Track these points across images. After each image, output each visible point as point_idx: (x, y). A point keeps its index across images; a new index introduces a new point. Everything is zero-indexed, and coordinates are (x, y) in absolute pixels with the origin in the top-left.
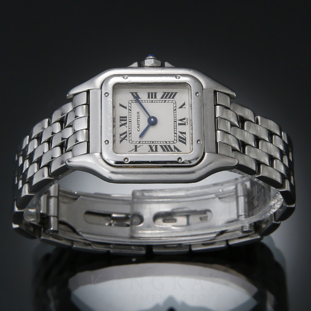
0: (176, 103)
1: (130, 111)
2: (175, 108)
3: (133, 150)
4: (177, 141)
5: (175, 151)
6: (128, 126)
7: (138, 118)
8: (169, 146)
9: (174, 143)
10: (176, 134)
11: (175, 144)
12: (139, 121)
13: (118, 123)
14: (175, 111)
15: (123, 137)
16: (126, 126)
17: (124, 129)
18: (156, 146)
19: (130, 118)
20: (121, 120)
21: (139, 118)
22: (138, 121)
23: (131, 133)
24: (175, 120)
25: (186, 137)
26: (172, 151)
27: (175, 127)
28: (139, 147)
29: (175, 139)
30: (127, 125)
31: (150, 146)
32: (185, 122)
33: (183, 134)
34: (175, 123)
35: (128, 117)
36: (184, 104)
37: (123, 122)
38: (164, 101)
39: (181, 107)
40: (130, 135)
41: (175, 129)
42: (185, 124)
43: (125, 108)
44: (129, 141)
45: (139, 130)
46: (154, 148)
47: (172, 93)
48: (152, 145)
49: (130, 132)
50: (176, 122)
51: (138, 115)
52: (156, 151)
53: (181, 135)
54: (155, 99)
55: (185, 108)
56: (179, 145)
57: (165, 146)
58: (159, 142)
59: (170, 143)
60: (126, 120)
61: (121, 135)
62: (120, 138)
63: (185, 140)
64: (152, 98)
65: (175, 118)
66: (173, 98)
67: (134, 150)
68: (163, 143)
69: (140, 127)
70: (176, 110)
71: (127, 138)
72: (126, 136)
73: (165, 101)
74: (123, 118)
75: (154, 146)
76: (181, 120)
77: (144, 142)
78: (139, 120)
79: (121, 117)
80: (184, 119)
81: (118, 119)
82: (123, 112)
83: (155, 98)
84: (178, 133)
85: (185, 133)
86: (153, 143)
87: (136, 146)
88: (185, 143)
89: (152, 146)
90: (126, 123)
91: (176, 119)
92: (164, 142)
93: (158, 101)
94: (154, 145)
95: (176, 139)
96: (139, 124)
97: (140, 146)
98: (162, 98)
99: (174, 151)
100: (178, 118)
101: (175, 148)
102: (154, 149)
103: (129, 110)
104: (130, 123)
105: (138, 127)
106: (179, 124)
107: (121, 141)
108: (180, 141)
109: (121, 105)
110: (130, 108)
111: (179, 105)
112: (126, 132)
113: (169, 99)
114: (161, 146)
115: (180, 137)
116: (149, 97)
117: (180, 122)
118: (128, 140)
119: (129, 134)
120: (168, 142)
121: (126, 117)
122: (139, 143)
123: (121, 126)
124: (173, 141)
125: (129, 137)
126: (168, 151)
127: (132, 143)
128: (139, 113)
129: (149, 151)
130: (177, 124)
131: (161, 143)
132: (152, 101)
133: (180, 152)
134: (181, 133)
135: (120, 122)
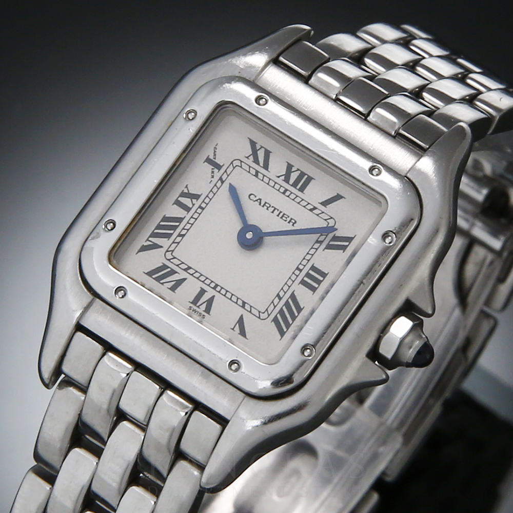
0: (259, 318)
1: (310, 207)
2: (247, 307)
3: (215, 155)
4: (169, 260)
5: (148, 240)
6: (277, 180)
7: (281, 214)
8: (168, 236)
9: (167, 251)
10: (185, 270)
11: (163, 250)
12: (273, 212)
13: (300, 164)
14: (240, 302)
15: (261, 155)
16: (279, 177)
17: (277, 167)
18: (188, 209)
19: (293, 196)
20: (302, 174)
21: (280, 216)
22: (275, 209)
23: (256, 175)
24: (218, 289)
25: (162, 284)
26: (154, 235)
27: (202, 278)
28: (213, 172)
29: (175, 258)
30: (280, 181)
31: (197, 197)
32: (198, 307)
33: (173, 283)
34: (213, 285)
35: (299, 194)
36: (243, 333)
37: (294, 177)
38: (281, 294)
39: (241, 321)
40: (253, 172)
41: (197, 275)
42: (195, 302)
43: (325, 203)
44: (241, 162)
45: (252, 197)
46: (186, 201)
47: (288, 325)
48: (197, 203)
49: (260, 176)
50: (214, 288)
51: (288, 219)
52: (178, 203)
53: (175, 277)
54: (300, 279)
55: (233, 329)
56: (155, 259)
57: (174, 228)
58: (192, 221)
59: (173, 242)
60: (295, 185)
61: (267, 154)
62: (262, 147)
63: (158, 279)
64: (308, 275)
65: (223, 292)
66: (275, 320)
67: (211, 157)
68: (183, 229)
69: (257, 203)
70: (243, 306)
71: (250, 161)
72: (256, 161)
73: (280, 299)
74: (303, 182)
75: (190, 206)
76: (210, 301)
77: (215, 190)
78: (276, 212)
79: (310, 179)
80: (208, 310)
81: (309, 170)
82: (316, 192)
83: (303, 282)
84: (183, 275)
85: (173, 289)
86: (200, 207)
87: (219, 167)
88: (150, 274)
89: (194, 201)
90: (287, 180)
91: (219, 292)
92: (184, 232)
93: (290, 283)
94: (193, 205)
95: (174, 261)
96: (265, 207)
97: (213, 177)
98: (293, 296)
99: (150, 239)
100: (219, 299)
101: (156, 246)
102: (182, 200)
103: (315, 208)
104: (282, 190)
105: (260, 199)
106: (202, 292)
107: (253, 144)
108: (164, 267)
109: (338, 197)
110: (316, 211)
111: (249, 320)
112: (266, 167)
113: (278, 309)
114: (180, 220)
115: (173, 272)
116: (313, 268)
117: (206, 297)
118: (245, 160)
119: (257, 172)
120: (179, 239)
121: (302, 190)
122: (221, 179)
123: (290, 167)
124: (173, 251)
125: (250, 167)
126: (159, 227)
127: (232, 163)
128: (291, 224)
129: (186, 187)
130: (206, 288)
131: (188, 223)
132: (301, 271)
133: (137, 251)
134: (180, 282)
135: (298, 170)
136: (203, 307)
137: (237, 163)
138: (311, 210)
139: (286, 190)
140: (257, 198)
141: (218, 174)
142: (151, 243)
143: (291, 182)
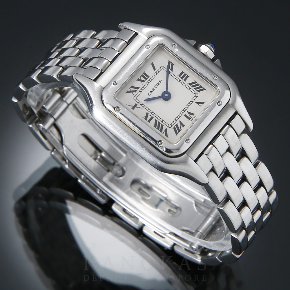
0: (197, 97)
2: (193, 100)
3: (131, 106)
4: (172, 126)
7: (157, 85)
8: (162, 126)
9: (168, 127)
10: (176, 121)
11: (168, 128)
12: (156, 88)
13: (138, 76)
14: (191, 103)
15: (133, 89)
16: (142, 84)
17: (138, 84)
18: (152, 118)
19: (151, 80)
20: (142, 76)
21: (158, 85)
22: (155, 87)
23: (141, 92)
24: (185, 110)
25: (181, 130)
26: (161, 131)
27: (180, 115)
28: (138, 107)
29: (171, 124)
30: (144, 84)
31: (147, 114)
32: (191, 118)
33: (181, 126)
35: (150, 78)
36: (203, 103)
37: (143, 79)
39: (198, 103)
40: (140, 93)
41: (179, 117)
42: (189, 119)
43: (154, 69)
44: (135, 97)
46: (149, 118)
47: (201, 87)
48: (150, 114)
49: (141, 91)
50: (184, 111)
51: (160, 82)
52: (149, 121)
53: (179, 125)
54: (183, 81)
55: (201, 106)
56: (171, 131)
57: (159, 123)
58: (157, 117)
59: (165, 124)
61: (132, 87)
62: (130, 89)
63: (179, 131)
64: (182, 78)
65: (186, 108)
66: (199, 91)
67: (132, 107)
68: (160, 120)
69: (152, 93)
70: (192, 102)
71: (135, 93)
72: (135, 91)
73: (190, 89)
74: (145, 76)
75: (151, 117)
76: (189, 113)
77: (145, 107)
78: (156, 86)
79: (144, 73)
80: (193, 114)
81: (141, 73)
82: (149, 71)
83: (185, 80)
84: (178, 122)
85: (183, 126)
86: (152, 113)
87: (136, 105)
88: (177, 134)
89: (149, 115)
93: (184, 85)
94: (150, 115)
95: (172, 125)
96: (154, 90)
97: (140, 107)
98: (190, 84)
99: (163, 132)
100: (189, 110)
101: (166, 131)
103: (156, 73)
105: (151, 91)
106: (185, 116)
107: (128, 92)
108: (174, 128)
109: (153, 64)
111: (198, 100)
112: (138, 88)
113: (194, 90)
114: (156, 121)
115: (177, 125)
116: (180, 76)
117: (188, 115)
118: (134, 95)
119: (140, 92)
120: (164, 122)
121: (148, 77)
122: (141, 105)
123: (139, 80)
124: (168, 125)
125: (137, 94)
126: (158, 129)
127: (135, 100)
128: (161, 82)
129: (143, 117)
130: (184, 114)
131: (157, 118)
132: (180, 80)
133: (167, 138)
134: (181, 123)
135: (140, 77)
136: (191, 116)
137: (135, 98)
138: (157, 74)
139: (148, 82)
140: (150, 93)
141: (139, 106)
142: (164, 132)
143: (145, 80)
